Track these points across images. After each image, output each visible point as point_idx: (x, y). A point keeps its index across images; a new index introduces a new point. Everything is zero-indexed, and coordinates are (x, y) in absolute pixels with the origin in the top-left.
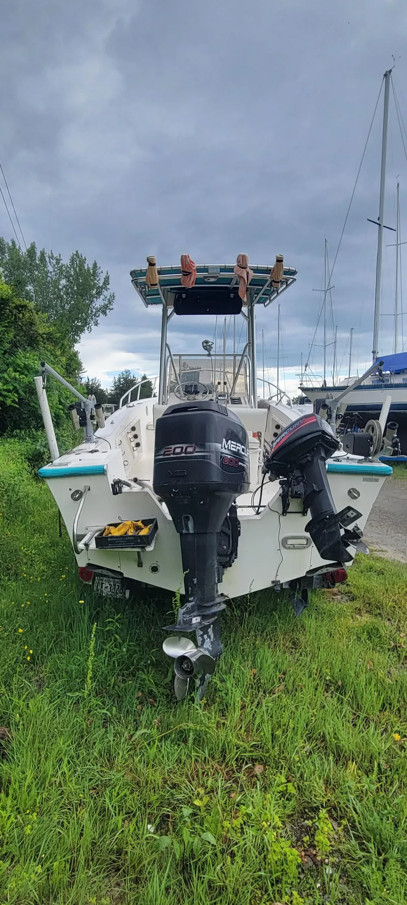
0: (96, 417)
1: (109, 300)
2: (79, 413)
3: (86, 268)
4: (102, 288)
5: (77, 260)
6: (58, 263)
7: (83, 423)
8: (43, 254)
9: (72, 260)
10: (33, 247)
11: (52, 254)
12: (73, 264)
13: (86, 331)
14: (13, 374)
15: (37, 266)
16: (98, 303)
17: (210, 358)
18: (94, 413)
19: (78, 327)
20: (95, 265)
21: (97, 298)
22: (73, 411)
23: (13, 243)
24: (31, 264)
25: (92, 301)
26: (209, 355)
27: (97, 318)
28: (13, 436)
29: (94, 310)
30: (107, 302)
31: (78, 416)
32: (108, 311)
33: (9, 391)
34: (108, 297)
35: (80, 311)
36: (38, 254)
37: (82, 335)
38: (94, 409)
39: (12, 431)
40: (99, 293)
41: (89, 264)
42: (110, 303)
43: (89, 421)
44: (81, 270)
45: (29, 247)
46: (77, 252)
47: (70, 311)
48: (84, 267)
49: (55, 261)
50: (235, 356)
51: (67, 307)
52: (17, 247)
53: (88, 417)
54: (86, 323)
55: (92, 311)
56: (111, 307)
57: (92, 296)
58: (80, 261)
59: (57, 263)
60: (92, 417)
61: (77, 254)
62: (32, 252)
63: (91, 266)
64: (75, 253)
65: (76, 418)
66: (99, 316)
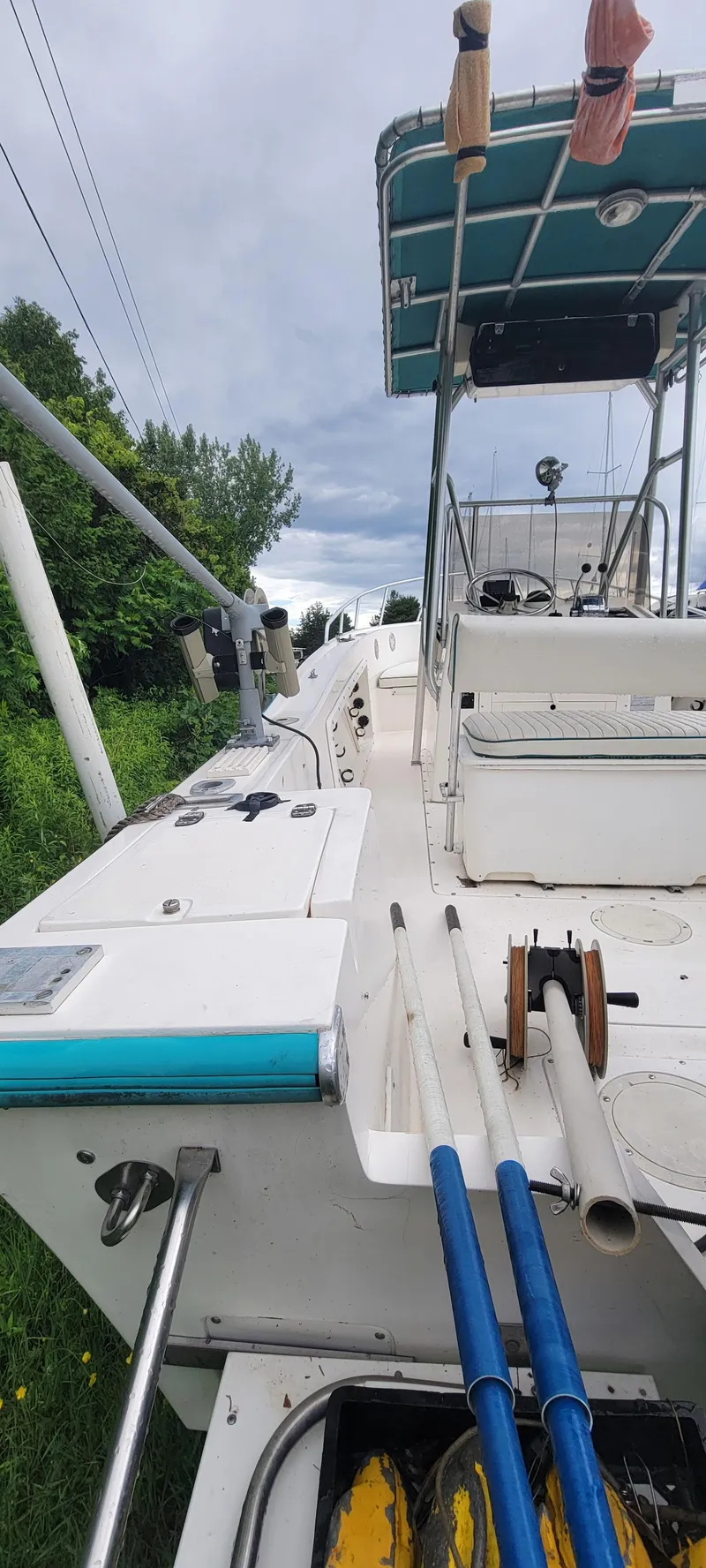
0: (269, 660)
1: (294, 505)
2: (210, 644)
3: (261, 459)
4: (283, 487)
5: (250, 446)
6: (225, 456)
7: (227, 677)
8: (204, 441)
9: (242, 450)
10: (190, 431)
11: (217, 442)
12: (243, 456)
13: (264, 548)
14: (141, 597)
15: (197, 458)
16: (280, 508)
17: (550, 509)
18: (263, 645)
19: (252, 543)
20: (274, 456)
21: (277, 502)
22: (188, 638)
23: (165, 427)
24: (188, 457)
25: (270, 507)
26: (550, 500)
27: (278, 531)
28: (149, 698)
29: (274, 520)
30: (290, 508)
31: (210, 657)
32: (292, 519)
33: (135, 623)
34: (292, 501)
35: (256, 521)
36: (198, 443)
37: (259, 556)
38: (263, 632)
39: (146, 689)
40: (279, 496)
41: (264, 454)
42: (295, 509)
43: (246, 674)
44: (253, 462)
45: (184, 431)
46: (248, 436)
47: (242, 522)
48: (258, 458)
49: (220, 453)
50: (616, 501)
51: (238, 516)
52: (170, 434)
53: (244, 658)
54: (263, 538)
55: (271, 521)
56: (296, 514)
57: (271, 500)
58: (253, 450)
59: (223, 455)
60: (257, 660)
61: (248, 441)
62: (188, 440)
63: (268, 455)
64: (245, 438)
65: (202, 662)
66: (280, 527)
